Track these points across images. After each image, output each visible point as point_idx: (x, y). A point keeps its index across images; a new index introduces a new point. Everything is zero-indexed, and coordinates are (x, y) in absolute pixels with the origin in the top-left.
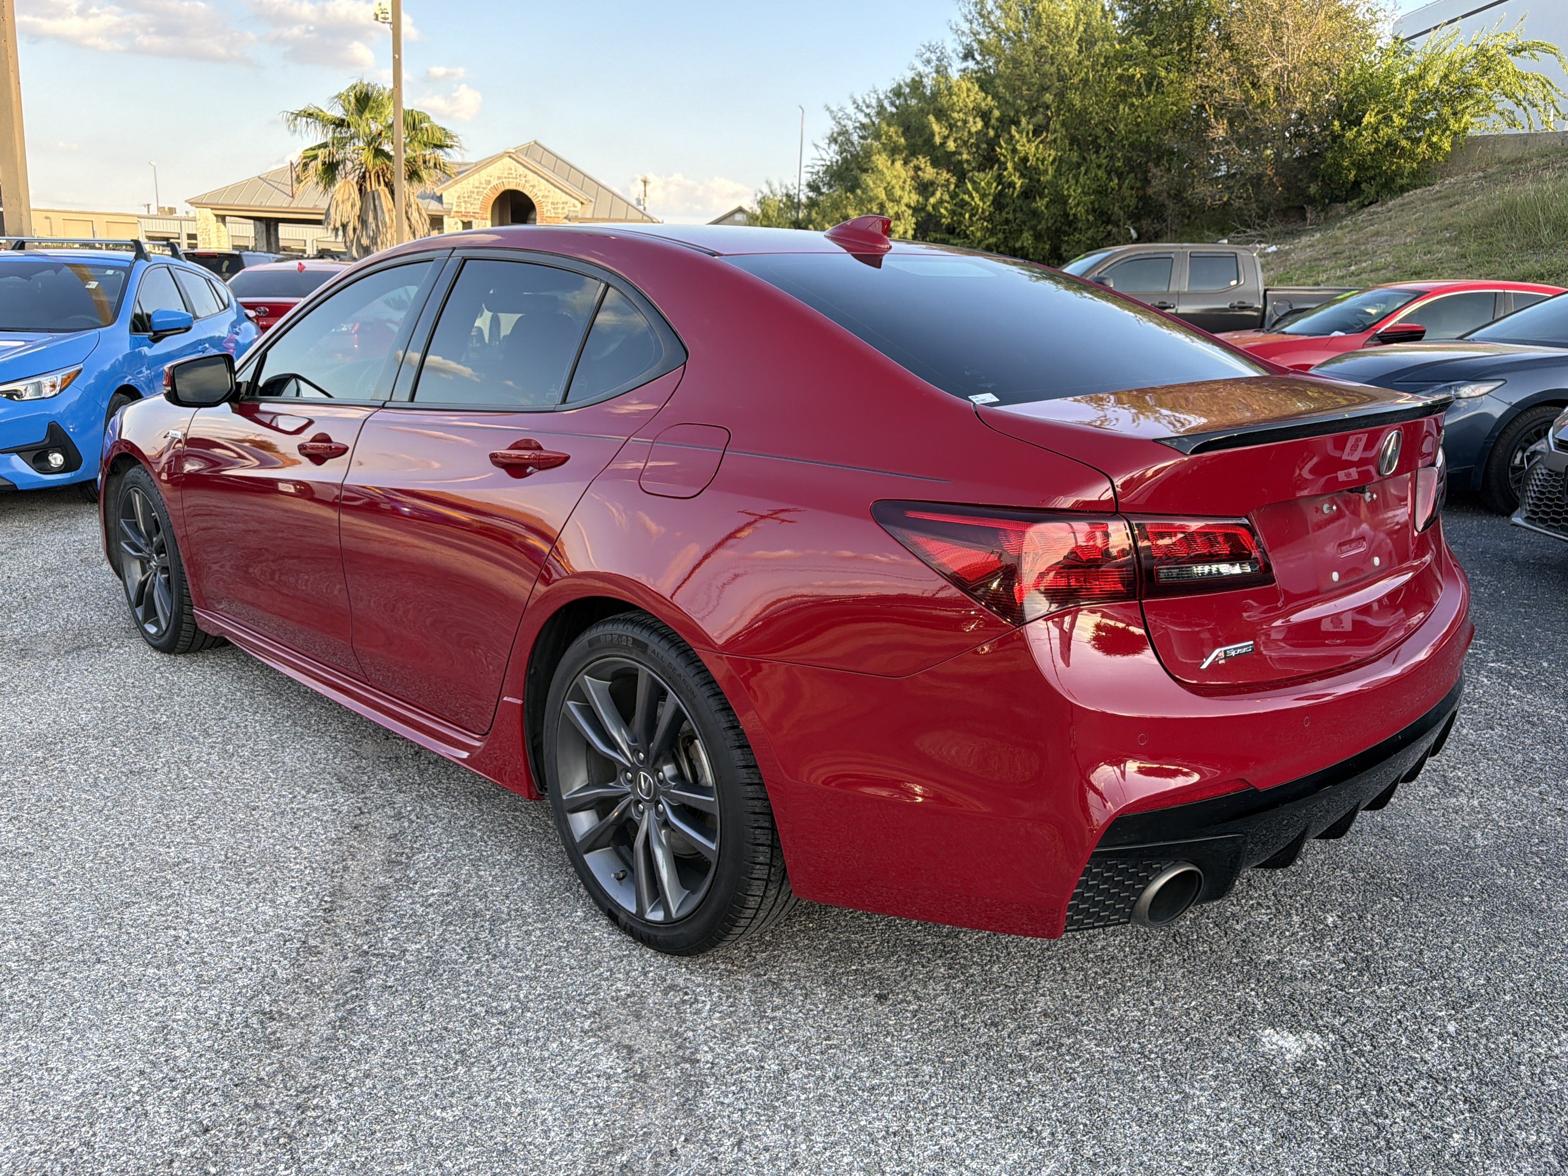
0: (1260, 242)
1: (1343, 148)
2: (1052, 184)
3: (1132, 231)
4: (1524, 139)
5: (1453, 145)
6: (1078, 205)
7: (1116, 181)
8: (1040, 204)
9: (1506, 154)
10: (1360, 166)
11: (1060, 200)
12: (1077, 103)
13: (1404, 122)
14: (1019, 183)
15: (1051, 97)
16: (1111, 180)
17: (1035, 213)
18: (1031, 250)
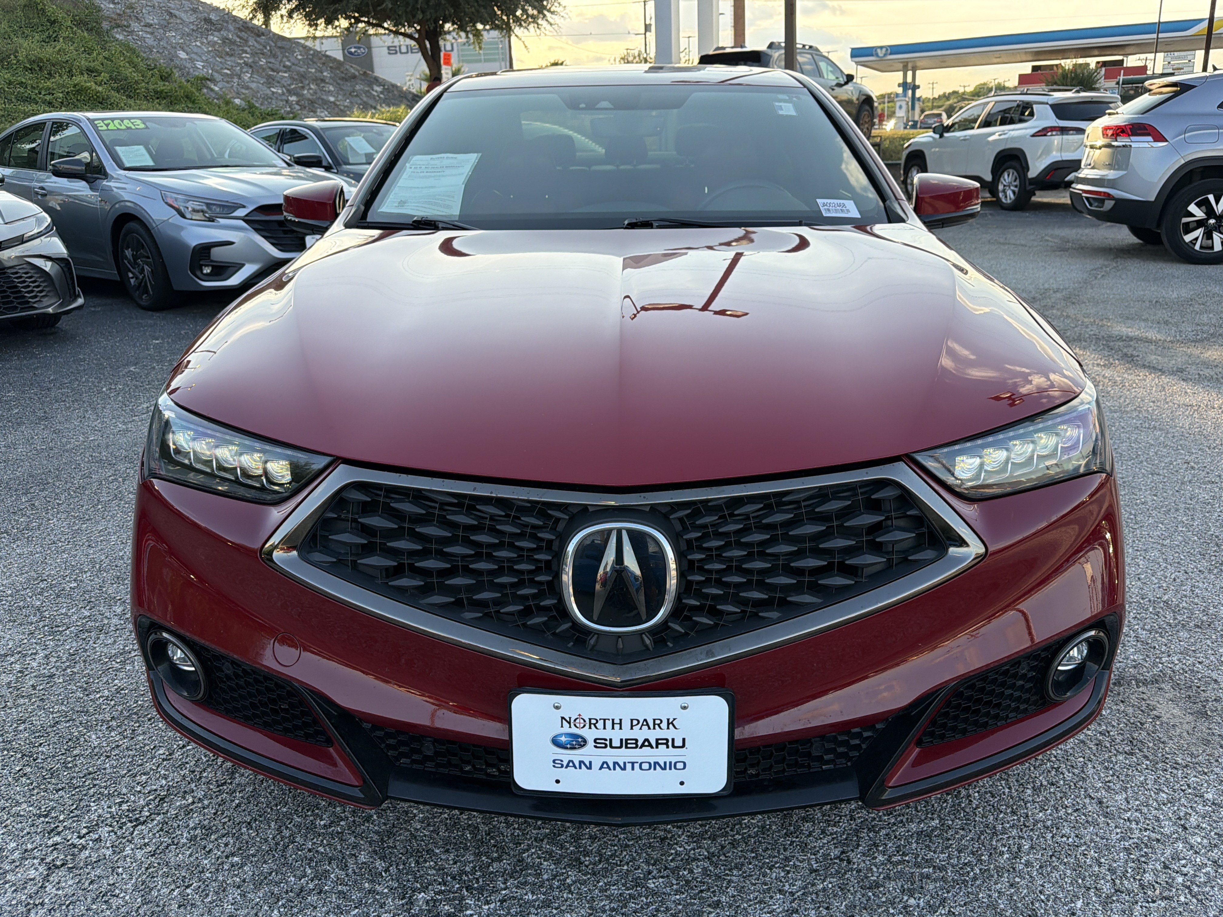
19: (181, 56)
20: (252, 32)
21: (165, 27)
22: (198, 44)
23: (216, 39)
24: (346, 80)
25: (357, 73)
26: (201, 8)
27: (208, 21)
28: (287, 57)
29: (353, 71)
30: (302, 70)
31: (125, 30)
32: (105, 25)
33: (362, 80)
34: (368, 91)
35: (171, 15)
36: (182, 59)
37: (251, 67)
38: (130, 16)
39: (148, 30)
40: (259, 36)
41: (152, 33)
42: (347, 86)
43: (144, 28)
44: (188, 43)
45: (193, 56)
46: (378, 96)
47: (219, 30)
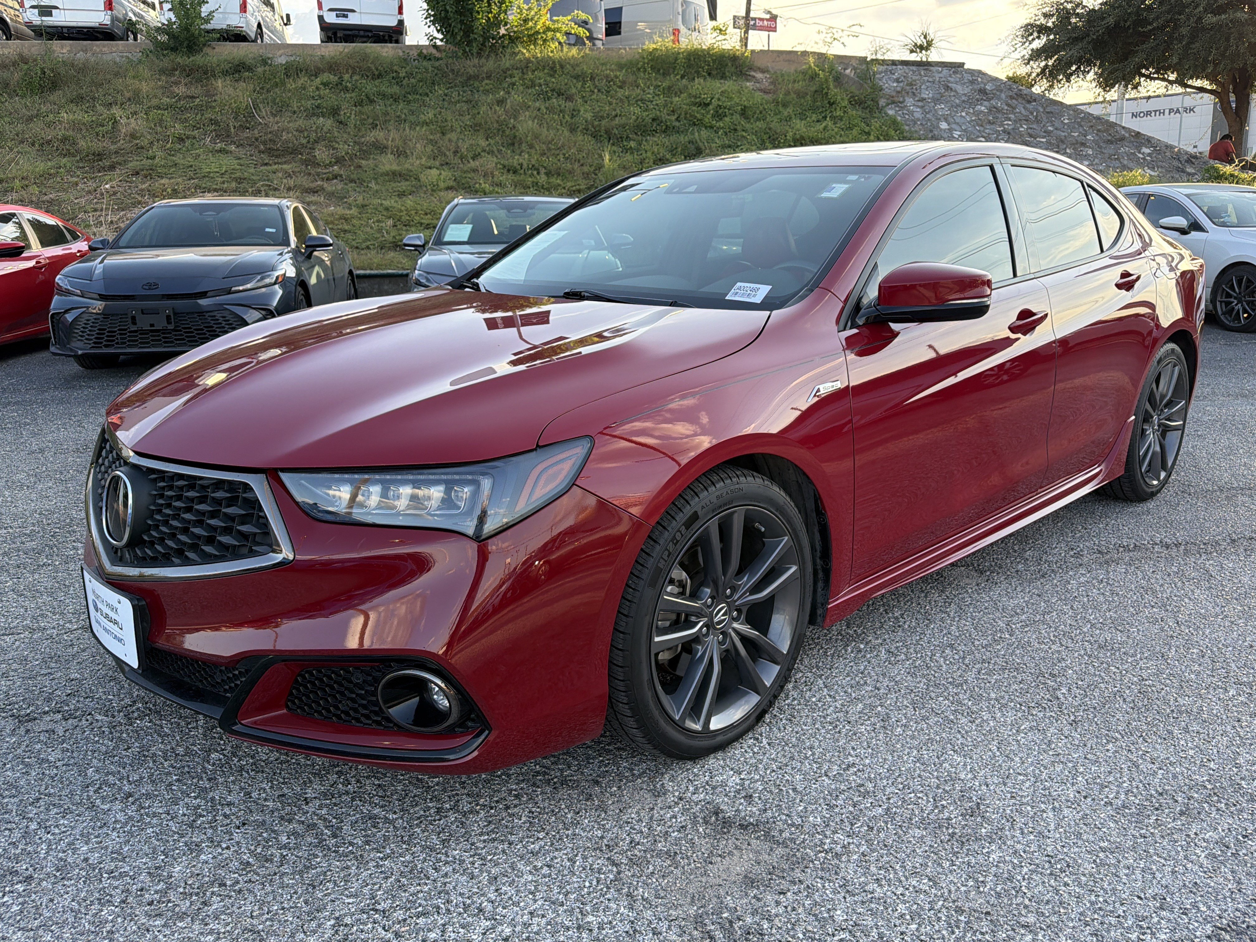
19: (942, 127)
20: (1024, 99)
21: (936, 101)
22: (964, 114)
23: (983, 108)
24: (1112, 143)
25: (1127, 135)
26: (979, 79)
27: (983, 91)
28: (1051, 122)
29: (1123, 133)
30: (1063, 134)
31: (898, 106)
32: (882, 102)
33: (1131, 142)
34: (1134, 154)
35: (948, 88)
36: (941, 130)
37: (1009, 133)
38: (908, 93)
39: (920, 104)
40: (1029, 102)
41: (922, 107)
42: (1110, 149)
43: (917, 103)
44: (953, 113)
45: (954, 126)
46: (1144, 159)
47: (989, 100)
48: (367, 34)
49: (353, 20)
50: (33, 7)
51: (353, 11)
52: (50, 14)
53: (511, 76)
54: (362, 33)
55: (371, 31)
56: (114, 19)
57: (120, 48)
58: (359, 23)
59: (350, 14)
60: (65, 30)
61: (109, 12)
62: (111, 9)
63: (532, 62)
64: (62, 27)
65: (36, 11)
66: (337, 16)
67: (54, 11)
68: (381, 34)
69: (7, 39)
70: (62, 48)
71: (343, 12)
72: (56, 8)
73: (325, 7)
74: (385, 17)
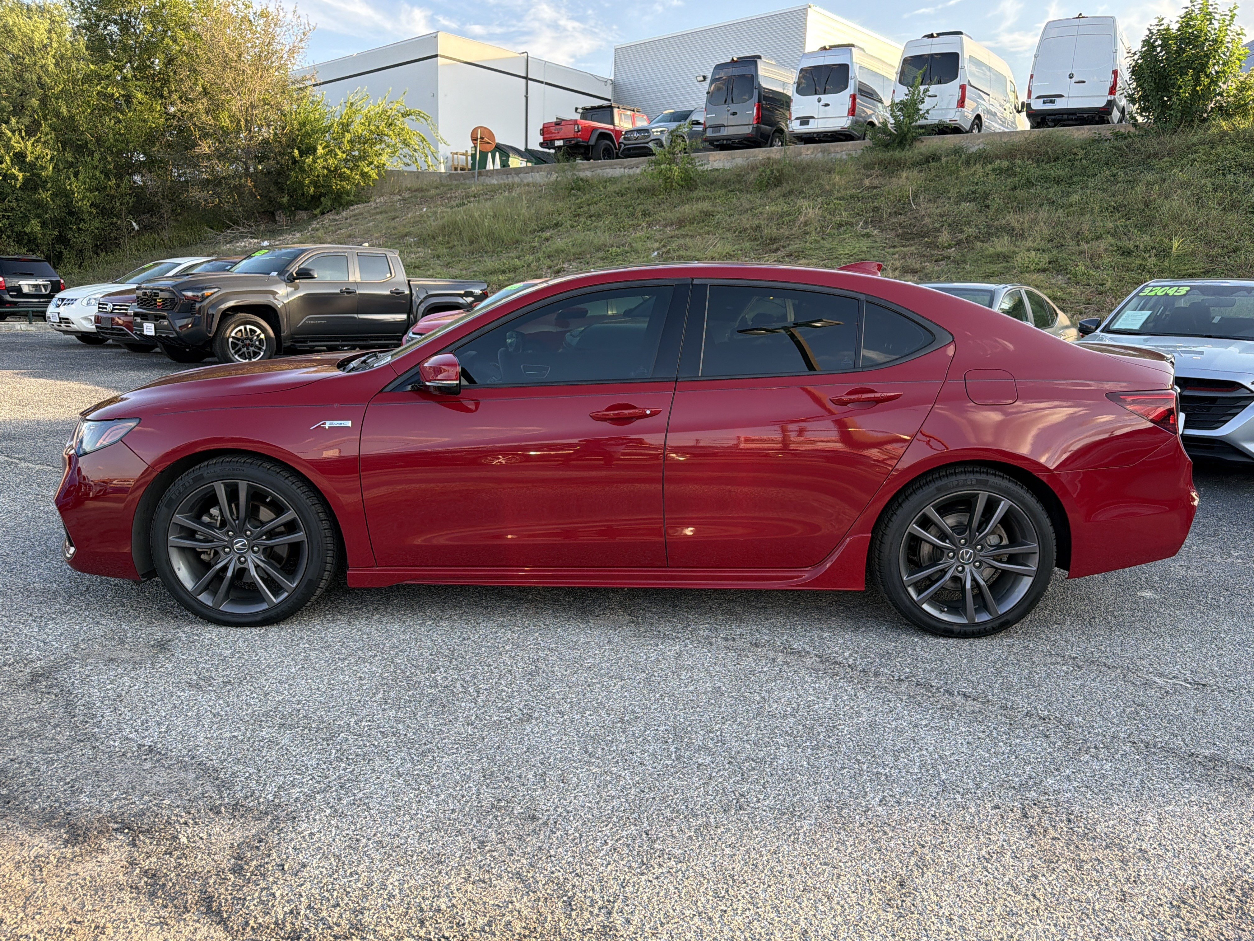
0: (251, 238)
1: (302, 170)
2: (55, 181)
3: (134, 224)
4: (417, 175)
5: (379, 174)
6: (82, 199)
7: (114, 181)
8: (45, 195)
9: (408, 183)
10: (316, 184)
11: (62, 194)
12: (64, 111)
13: (344, 155)
14: (20, 176)
15: (37, 102)
16: (110, 180)
17: (39, 204)
18: (40, 235)
48: (1070, 117)
49: (1060, 104)
50: (797, 119)
51: (1061, 96)
52: (807, 123)
53: (1196, 152)
54: (1065, 117)
55: (1075, 114)
56: (855, 123)
57: (849, 147)
58: (1065, 107)
59: (1058, 100)
60: (815, 135)
61: (851, 117)
62: (853, 115)
63: (1228, 135)
64: (814, 133)
65: (799, 121)
66: (1044, 103)
67: (811, 121)
68: (1085, 116)
69: (782, 145)
70: (808, 149)
71: (1050, 99)
72: (813, 117)
73: (1033, 96)
74: (1092, 99)
